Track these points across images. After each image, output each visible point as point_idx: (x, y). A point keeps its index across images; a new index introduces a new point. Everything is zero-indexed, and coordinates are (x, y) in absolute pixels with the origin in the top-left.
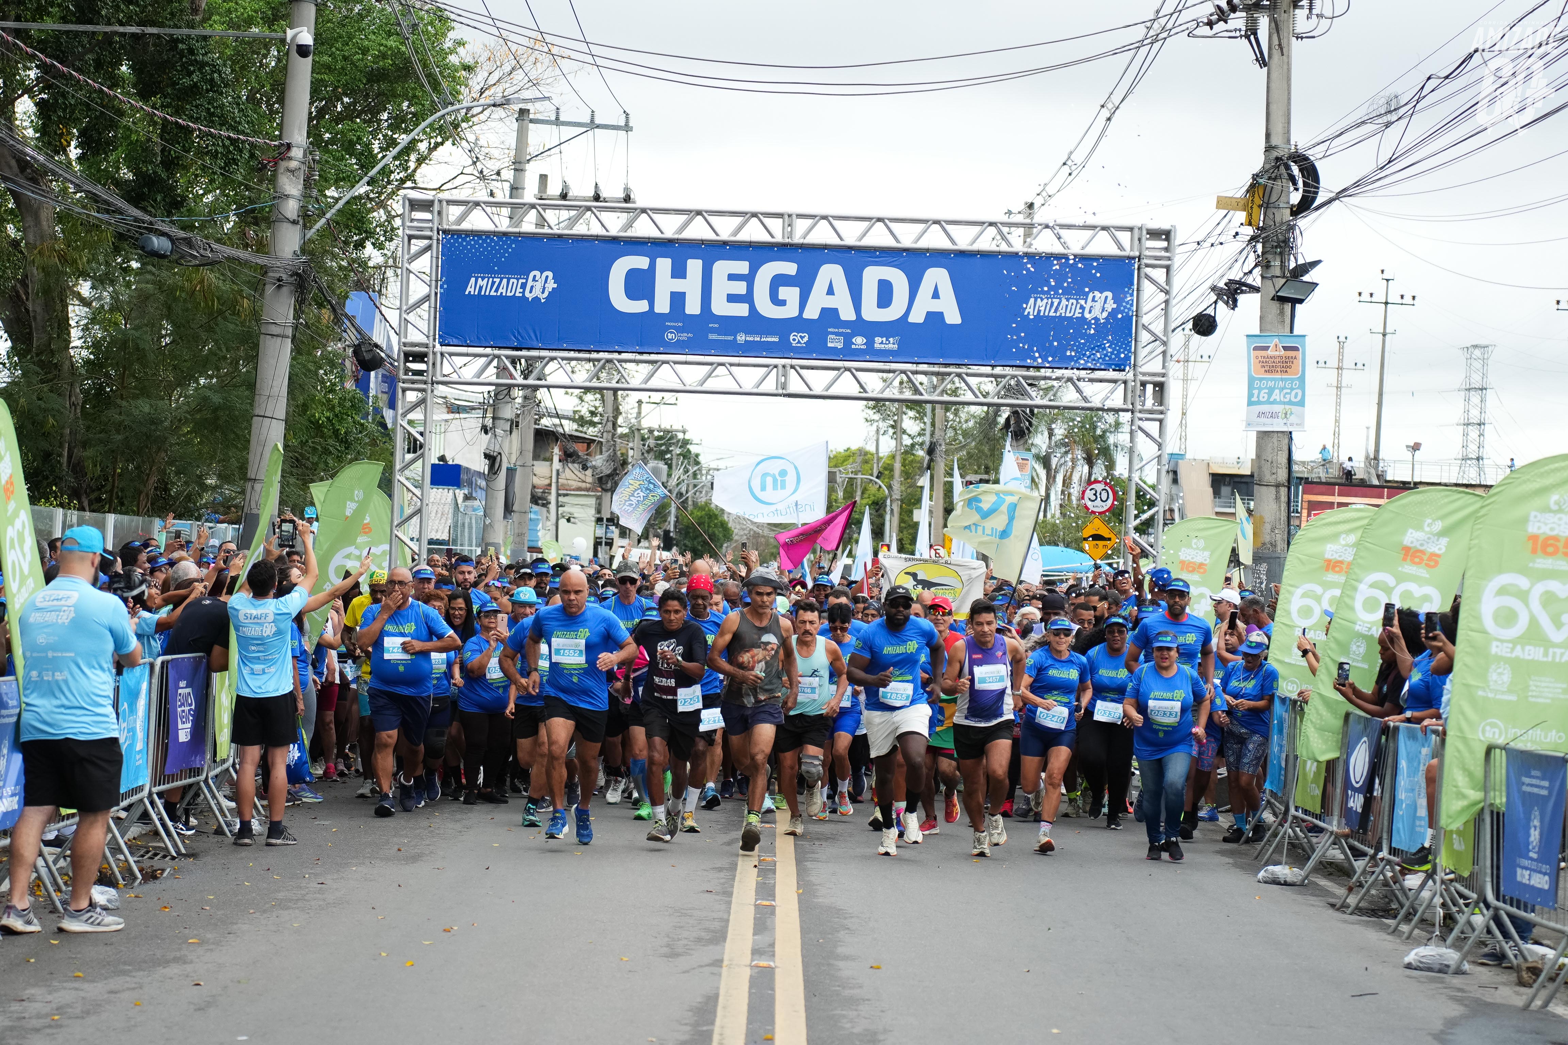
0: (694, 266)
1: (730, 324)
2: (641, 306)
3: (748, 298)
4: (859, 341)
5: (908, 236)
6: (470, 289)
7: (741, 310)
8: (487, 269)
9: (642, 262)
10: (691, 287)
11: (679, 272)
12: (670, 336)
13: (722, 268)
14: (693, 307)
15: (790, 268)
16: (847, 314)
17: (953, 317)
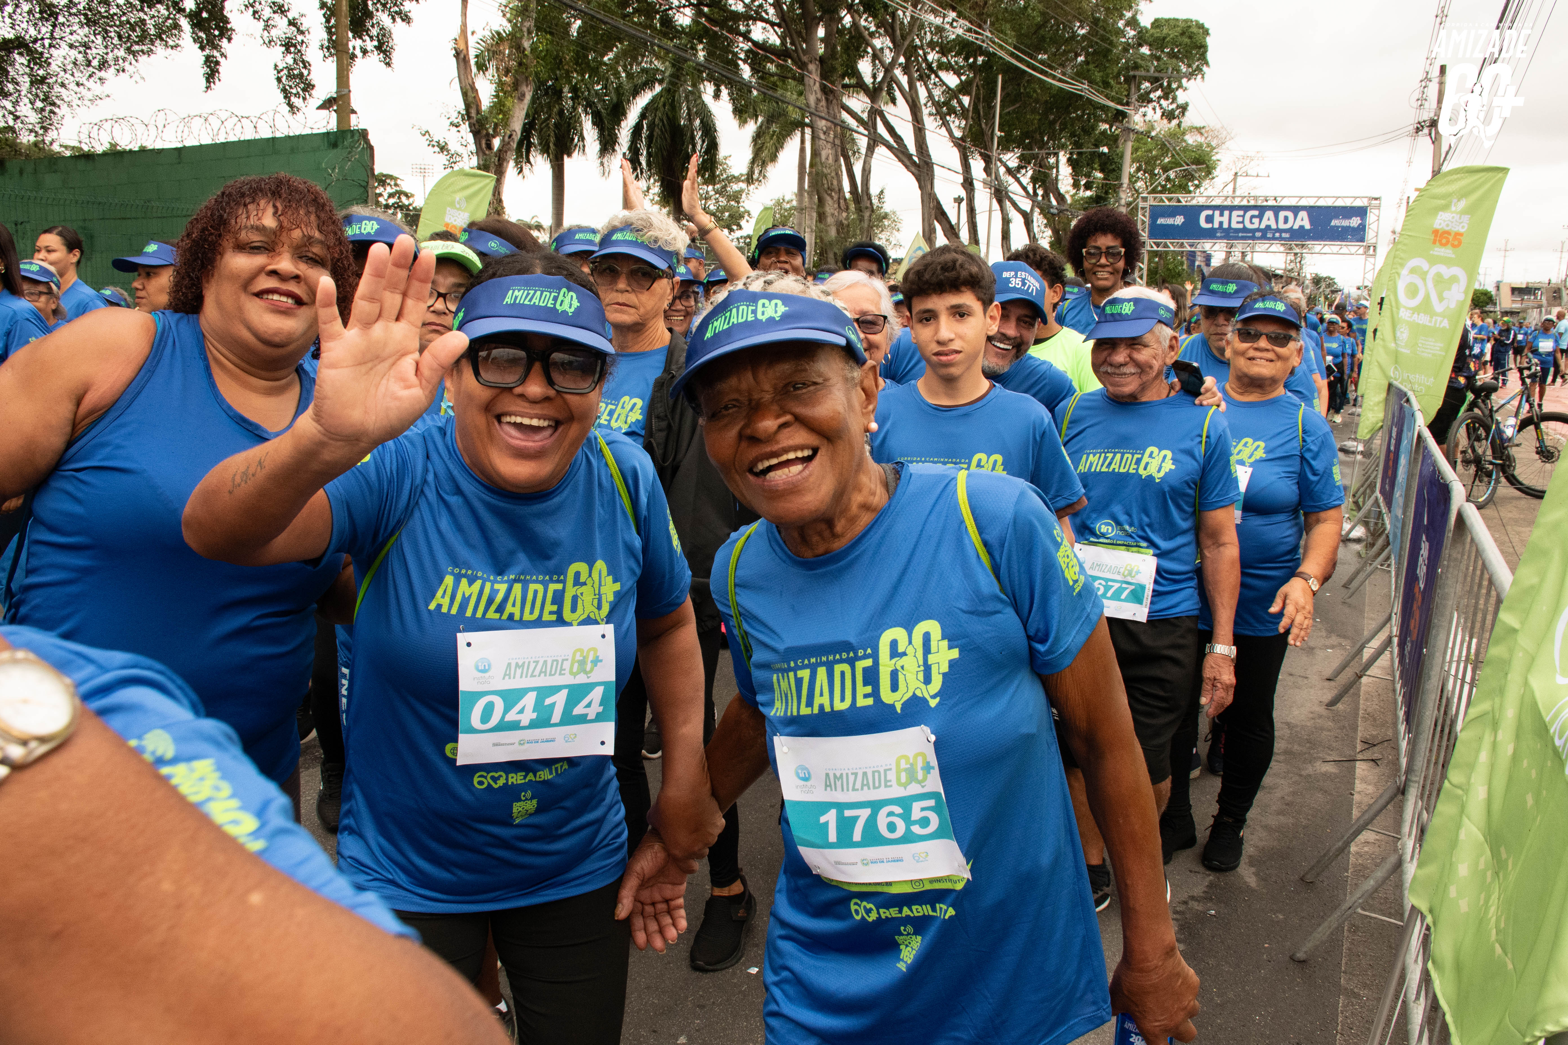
0: (1226, 213)
1: (1237, 231)
2: (1210, 226)
3: (1243, 222)
4: (1277, 235)
5: (1293, 202)
6: (1159, 222)
7: (1241, 226)
8: (1163, 216)
9: (1210, 212)
10: (1225, 219)
11: (1222, 215)
12: (1218, 235)
13: (1235, 213)
14: (1225, 226)
15: (1256, 213)
16: (1274, 226)
17: (1308, 226)
